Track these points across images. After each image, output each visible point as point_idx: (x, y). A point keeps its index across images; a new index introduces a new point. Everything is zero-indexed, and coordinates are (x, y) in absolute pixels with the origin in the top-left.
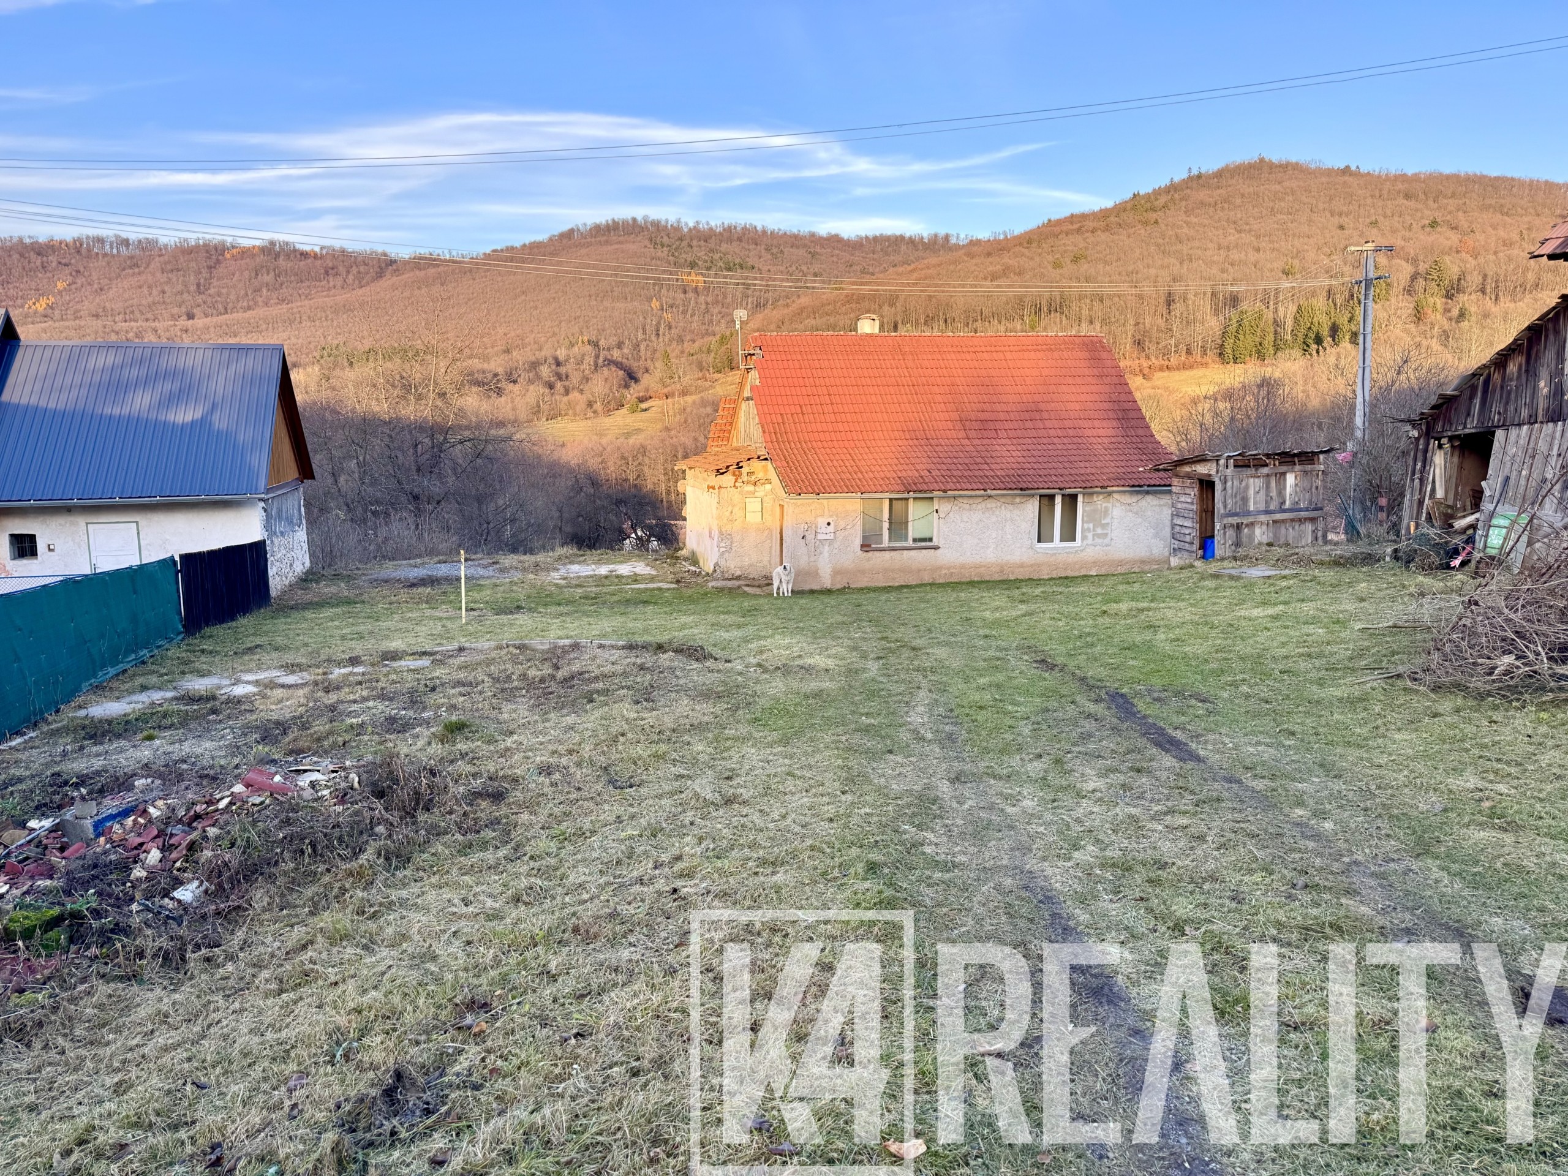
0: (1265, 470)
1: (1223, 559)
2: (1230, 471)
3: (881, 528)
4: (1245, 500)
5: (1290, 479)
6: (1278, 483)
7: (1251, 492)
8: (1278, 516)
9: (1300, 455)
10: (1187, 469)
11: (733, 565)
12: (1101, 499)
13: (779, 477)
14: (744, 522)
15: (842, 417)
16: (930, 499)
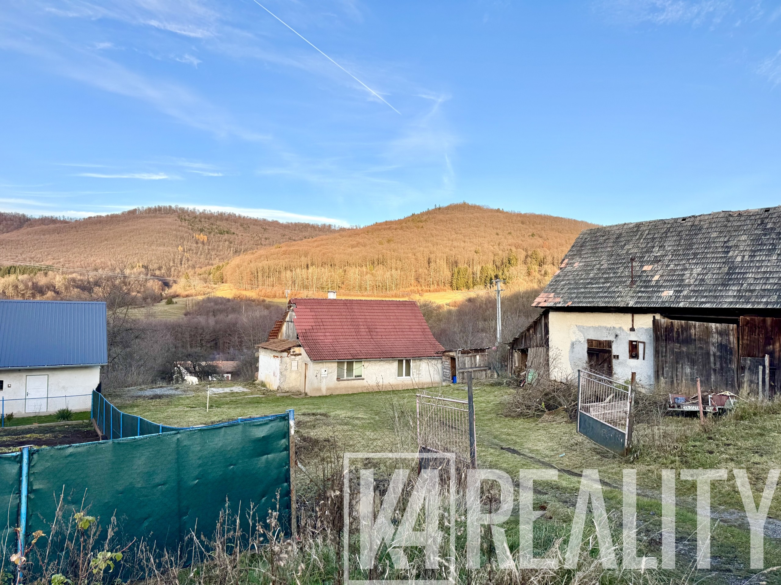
0: (470, 355)
1: (459, 383)
2: (460, 355)
3: (344, 372)
4: (465, 364)
5: (478, 357)
6: (474, 358)
7: (466, 362)
8: (475, 369)
9: (481, 349)
10: (447, 354)
11: (286, 387)
12: (418, 361)
13: (307, 354)
14: (291, 370)
15: (327, 330)
16: (361, 361)
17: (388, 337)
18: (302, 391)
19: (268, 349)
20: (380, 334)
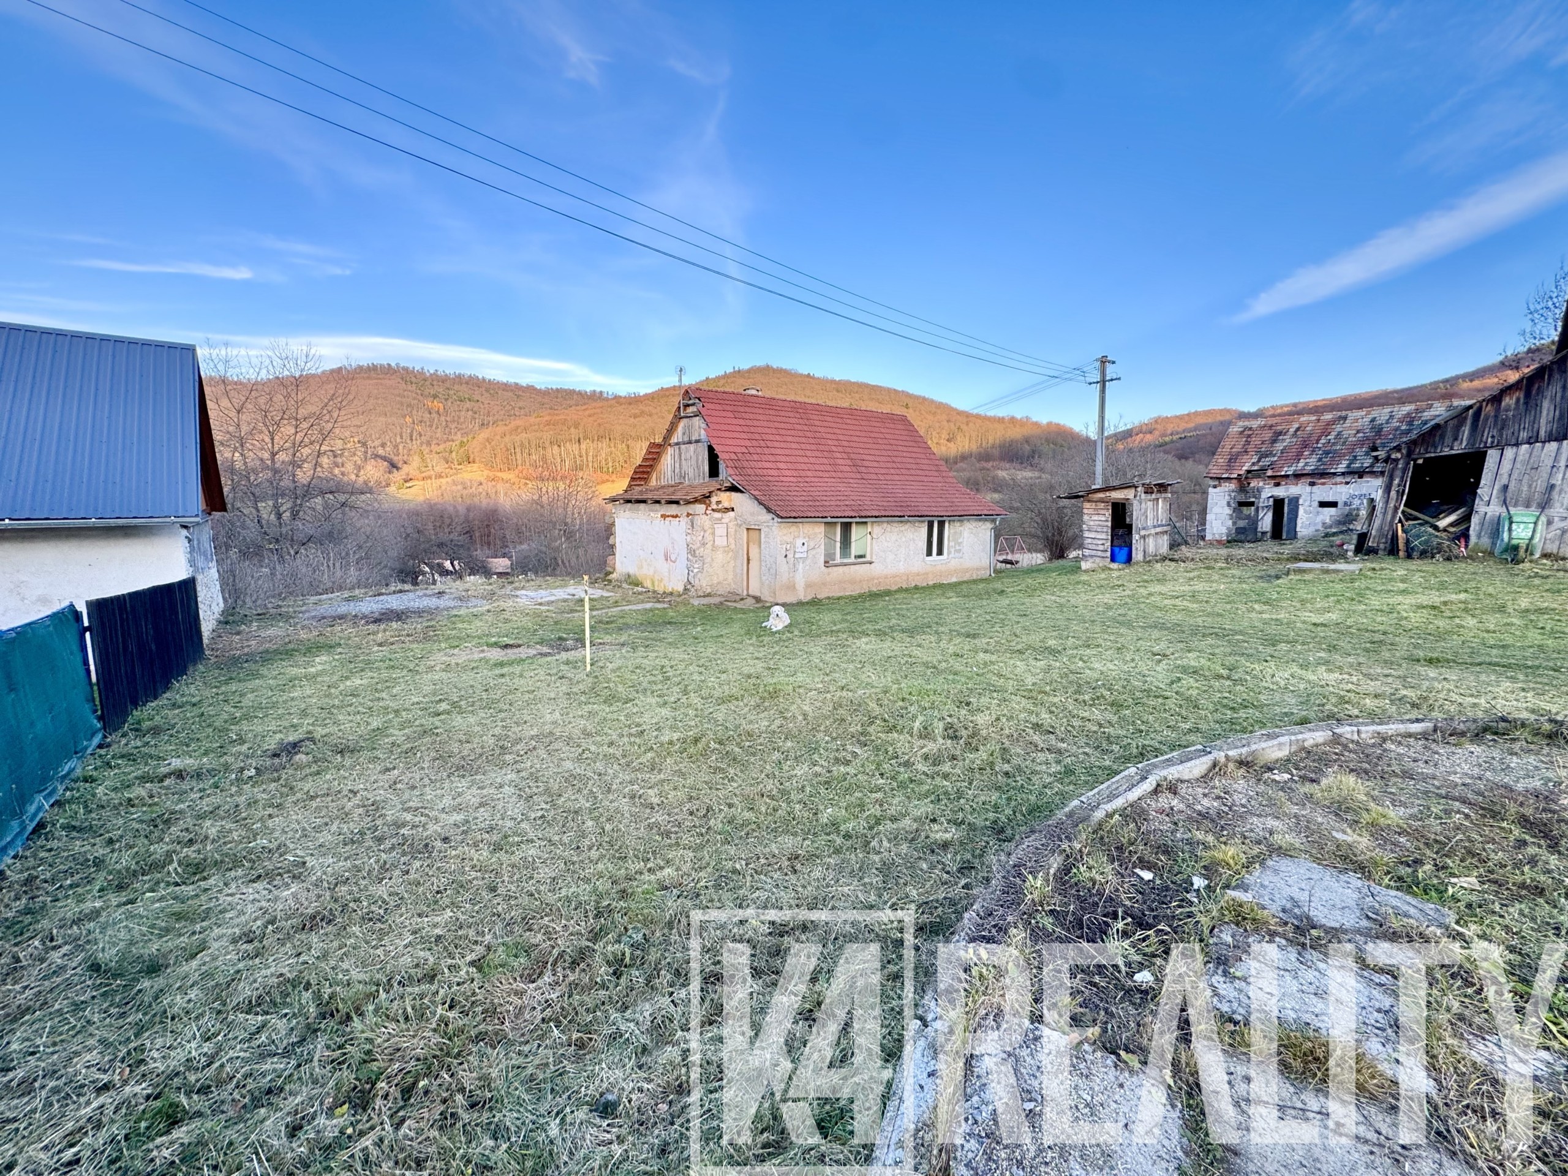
0: (1153, 496)
2: (1143, 496)
3: (836, 548)
4: (1147, 517)
5: (1160, 503)
6: (1156, 506)
7: (1149, 512)
8: (1157, 530)
9: (1162, 485)
10: (1101, 495)
12: (958, 524)
13: (760, 503)
14: (713, 545)
15: (779, 458)
16: (866, 523)
17: (888, 477)
18: (740, 592)
19: (644, 501)
20: (872, 470)
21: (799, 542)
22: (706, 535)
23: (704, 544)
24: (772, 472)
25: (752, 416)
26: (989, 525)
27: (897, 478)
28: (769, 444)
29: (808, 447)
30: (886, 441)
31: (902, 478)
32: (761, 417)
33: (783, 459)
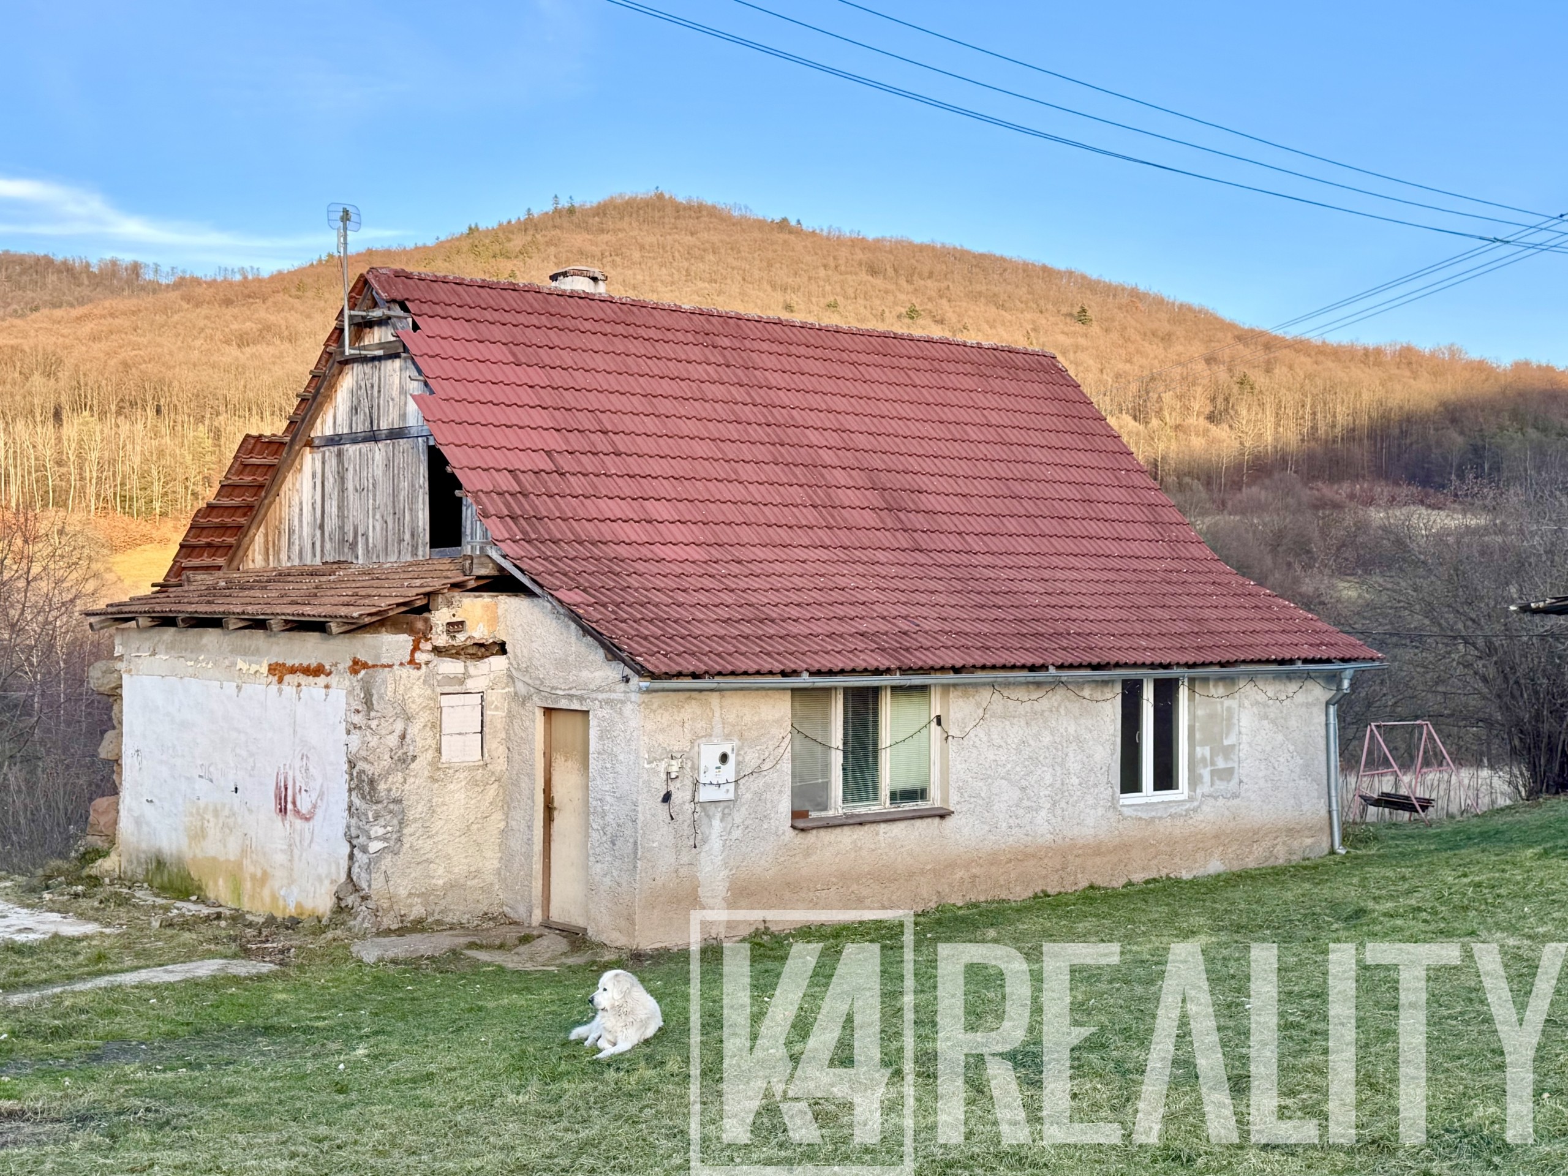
3: (826, 767)
12: (1221, 690)
13: (587, 630)
14: (435, 764)
15: (649, 487)
16: (924, 689)
17: (995, 544)
18: (519, 914)
19: (214, 622)
20: (946, 522)
21: (709, 755)
22: (414, 730)
23: (405, 761)
24: (630, 532)
25: (568, 358)
26: (1318, 693)
27: (1025, 544)
28: (622, 443)
29: (746, 451)
30: (990, 434)
31: (1044, 545)
32: (599, 361)
33: (667, 488)
